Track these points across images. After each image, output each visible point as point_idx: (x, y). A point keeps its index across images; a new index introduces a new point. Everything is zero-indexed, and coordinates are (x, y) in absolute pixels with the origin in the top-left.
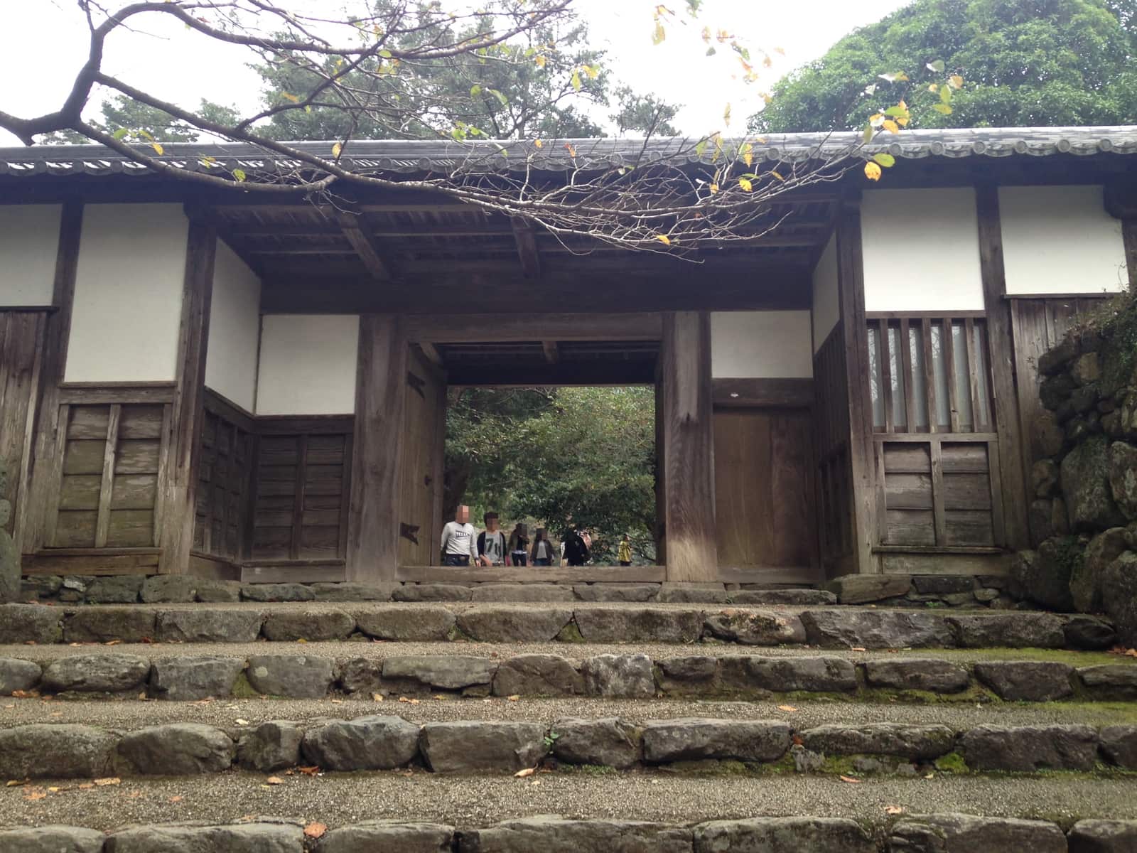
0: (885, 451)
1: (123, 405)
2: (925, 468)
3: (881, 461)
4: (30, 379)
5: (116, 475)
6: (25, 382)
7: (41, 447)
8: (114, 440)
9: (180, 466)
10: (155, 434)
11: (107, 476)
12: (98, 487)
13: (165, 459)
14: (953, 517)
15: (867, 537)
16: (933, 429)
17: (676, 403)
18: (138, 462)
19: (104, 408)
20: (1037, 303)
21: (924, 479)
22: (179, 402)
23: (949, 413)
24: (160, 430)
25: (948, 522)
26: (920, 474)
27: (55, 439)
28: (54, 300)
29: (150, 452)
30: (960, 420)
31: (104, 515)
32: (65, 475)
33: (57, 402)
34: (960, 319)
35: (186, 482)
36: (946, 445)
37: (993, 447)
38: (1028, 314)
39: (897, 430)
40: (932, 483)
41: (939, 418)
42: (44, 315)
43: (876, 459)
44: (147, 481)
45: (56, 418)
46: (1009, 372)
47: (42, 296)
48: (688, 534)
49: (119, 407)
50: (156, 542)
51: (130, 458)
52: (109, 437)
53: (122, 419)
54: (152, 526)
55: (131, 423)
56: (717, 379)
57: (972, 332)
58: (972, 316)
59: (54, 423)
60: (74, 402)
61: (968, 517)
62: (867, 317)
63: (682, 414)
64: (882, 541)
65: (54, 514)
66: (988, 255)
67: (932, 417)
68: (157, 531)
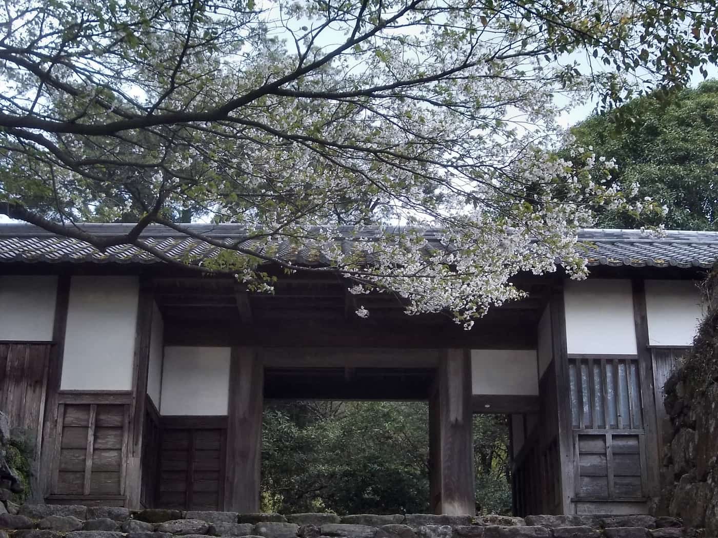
0: (579, 440)
1: (98, 405)
2: (603, 451)
3: (577, 446)
4: (41, 387)
5: (95, 449)
6: (38, 390)
7: (48, 430)
8: (94, 427)
9: (136, 445)
10: (119, 424)
11: (89, 451)
12: (84, 457)
13: (126, 440)
14: (618, 480)
15: (568, 493)
16: (607, 427)
17: (448, 411)
18: (107, 442)
19: (86, 407)
20: (666, 351)
21: (603, 457)
22: (134, 403)
23: (617, 417)
24: (123, 422)
25: (615, 484)
26: (599, 454)
27: (56, 426)
28: (54, 337)
29: (116, 436)
30: (622, 422)
31: (88, 475)
32: (62, 449)
33: (57, 402)
34: (623, 360)
35: (140, 456)
36: (614, 437)
37: (642, 438)
38: (661, 358)
39: (587, 427)
40: (606, 460)
41: (611, 420)
42: (49, 346)
43: (574, 445)
44: (114, 454)
45: (57, 413)
46: (651, 392)
47: (45, 334)
48: (457, 498)
49: (96, 406)
50: (122, 493)
51: (104, 439)
52: (90, 425)
53: (98, 414)
54: (119, 481)
55: (102, 417)
56: (475, 395)
57: (630, 368)
58: (630, 358)
59: (56, 416)
60: (68, 402)
61: (627, 481)
62: (569, 357)
63: (452, 418)
64: (577, 494)
65: (56, 473)
66: (639, 321)
67: (607, 420)
68: (122, 486)
